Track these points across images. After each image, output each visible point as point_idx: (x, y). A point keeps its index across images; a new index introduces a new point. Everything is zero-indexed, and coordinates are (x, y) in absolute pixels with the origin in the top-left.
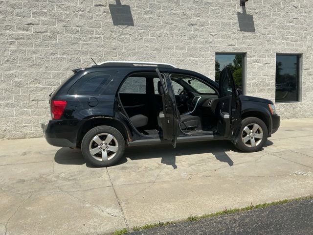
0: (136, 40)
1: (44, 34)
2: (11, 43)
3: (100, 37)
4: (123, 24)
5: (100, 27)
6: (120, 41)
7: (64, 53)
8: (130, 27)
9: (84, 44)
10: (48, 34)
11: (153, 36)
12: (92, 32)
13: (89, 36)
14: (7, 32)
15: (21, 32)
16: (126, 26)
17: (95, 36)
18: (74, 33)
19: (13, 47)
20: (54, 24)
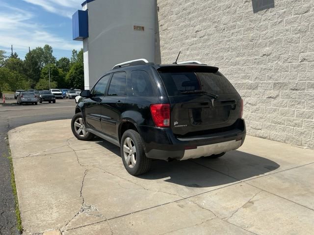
0: (275, 24)
1: (204, 38)
2: (188, 49)
3: (241, 30)
4: (262, 9)
5: (241, 19)
6: (258, 30)
7: (214, 53)
8: (270, 10)
9: (227, 41)
10: (206, 37)
11: (297, 14)
12: (234, 27)
13: (232, 31)
14: (187, 41)
15: (193, 39)
16: (265, 10)
17: (237, 30)
18: (221, 31)
19: (188, 53)
20: (209, 26)
